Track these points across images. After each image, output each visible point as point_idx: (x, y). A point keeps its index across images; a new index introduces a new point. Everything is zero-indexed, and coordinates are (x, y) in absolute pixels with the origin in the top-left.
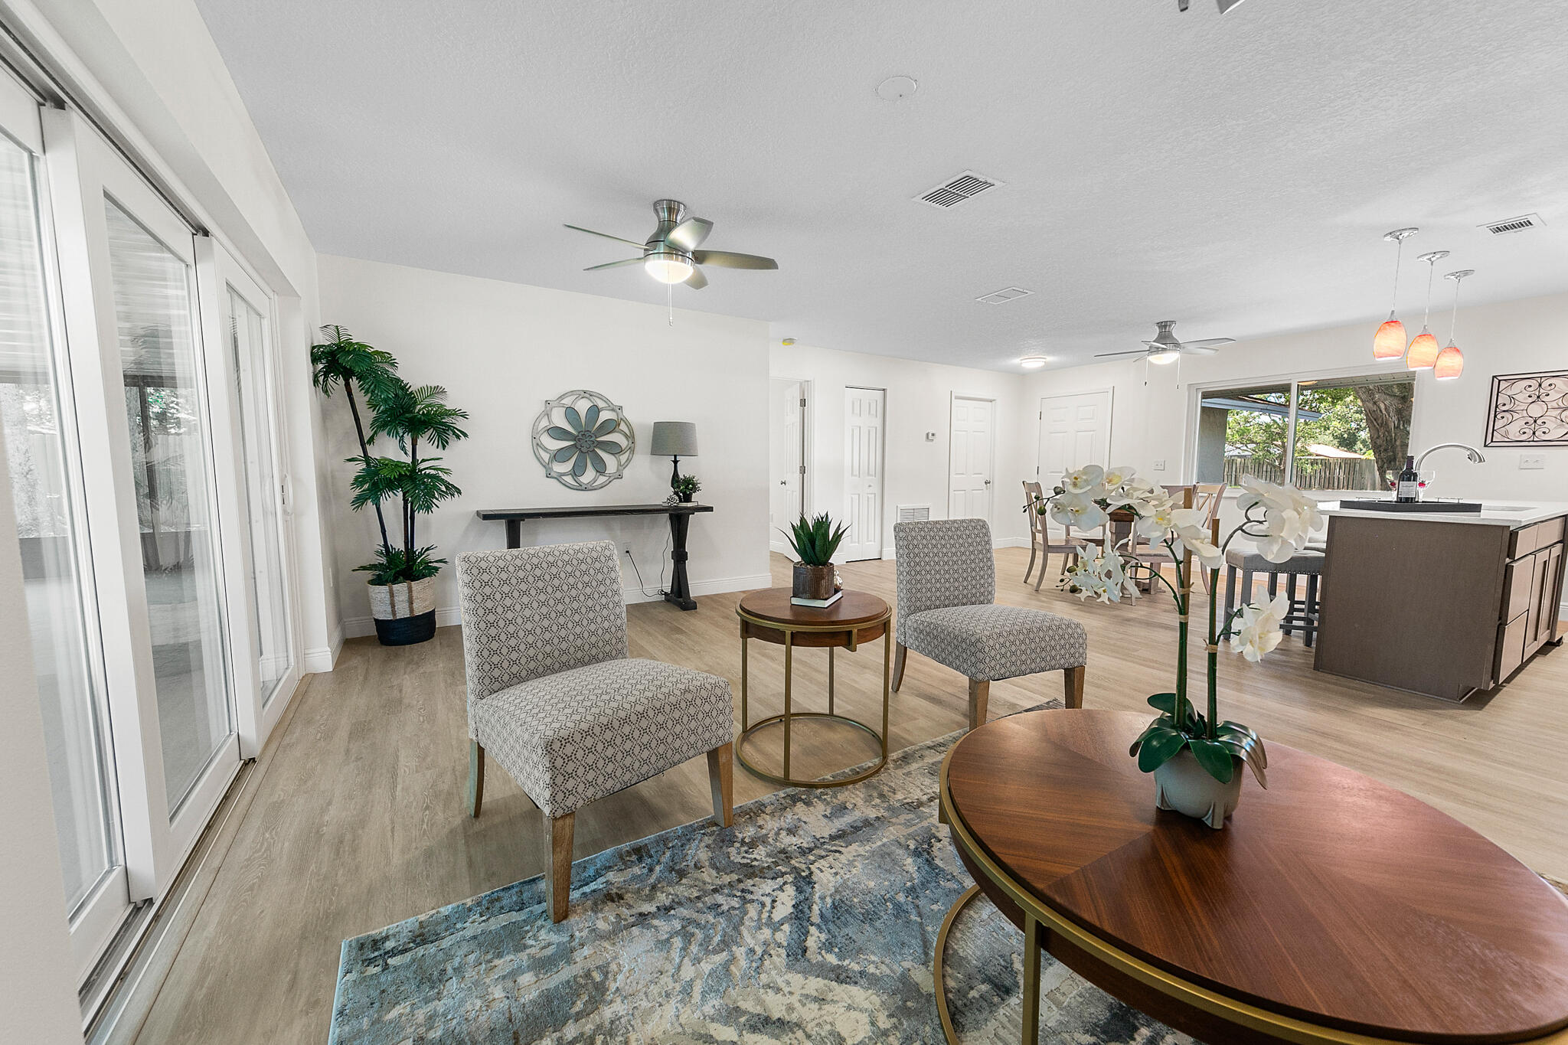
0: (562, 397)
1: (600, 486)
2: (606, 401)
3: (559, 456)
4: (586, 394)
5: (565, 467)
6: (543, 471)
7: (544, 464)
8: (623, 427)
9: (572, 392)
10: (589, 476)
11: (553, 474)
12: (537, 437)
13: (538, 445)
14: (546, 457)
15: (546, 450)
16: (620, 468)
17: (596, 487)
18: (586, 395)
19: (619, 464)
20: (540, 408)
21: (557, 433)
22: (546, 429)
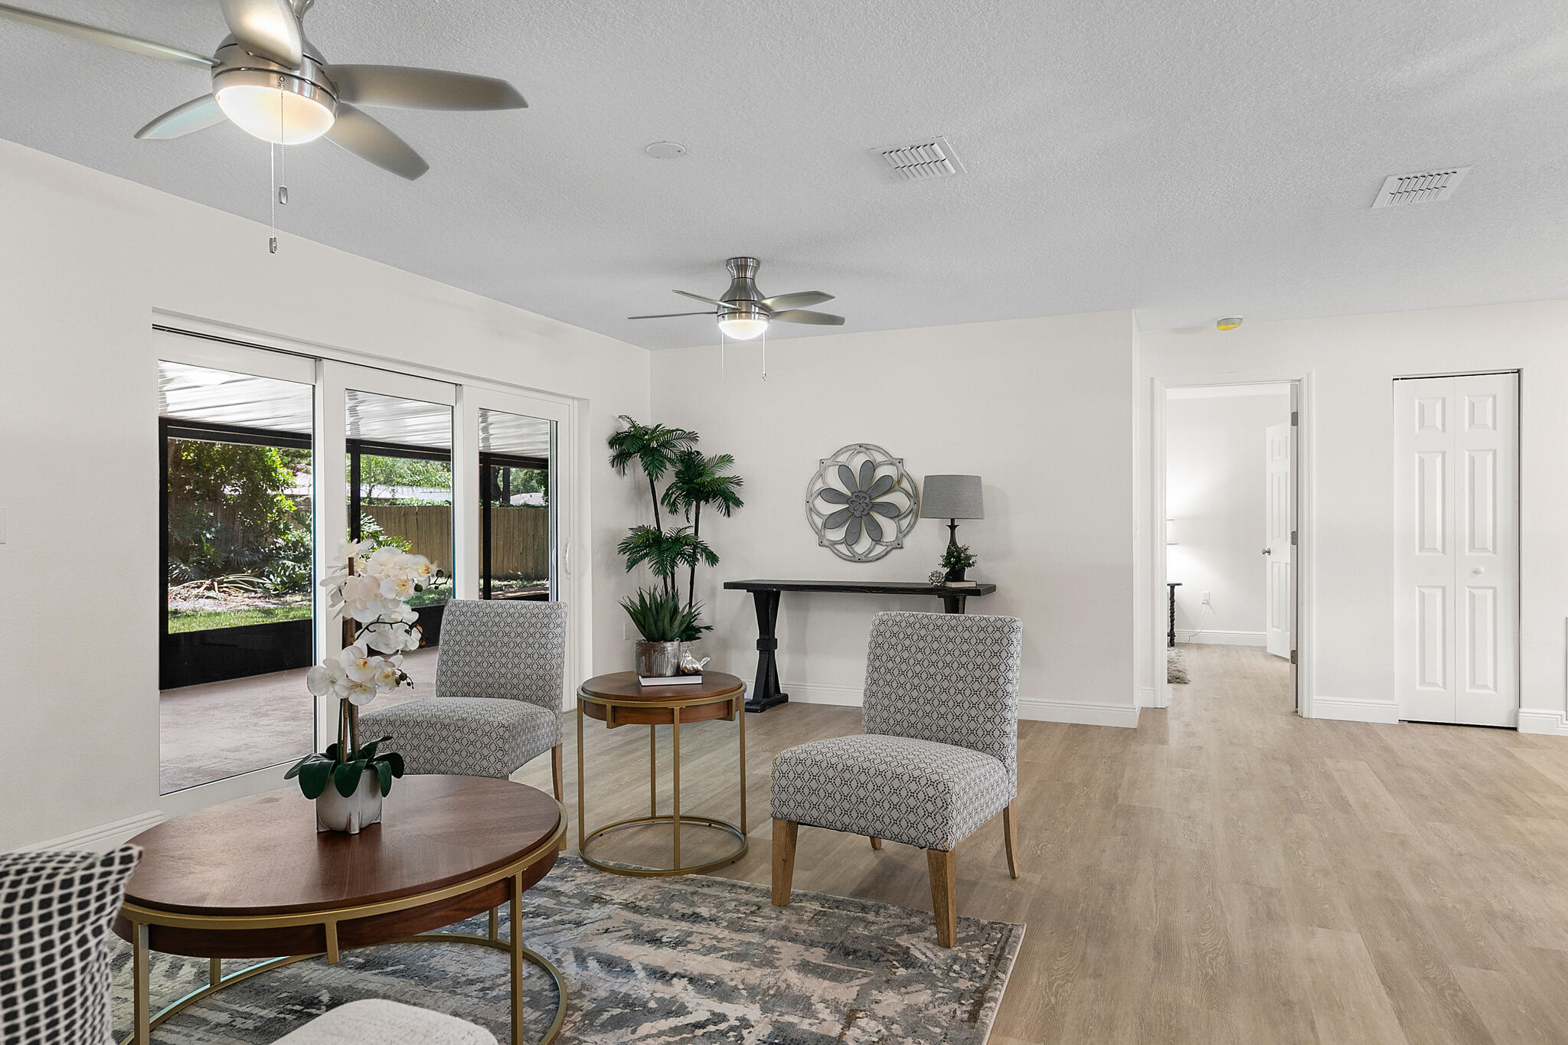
0: (837, 454)
1: (876, 558)
2: (886, 453)
3: (832, 521)
4: (864, 448)
5: (837, 535)
6: (815, 538)
7: (817, 530)
8: (905, 484)
9: (847, 448)
10: (864, 544)
11: (825, 542)
12: (810, 501)
13: (812, 510)
14: (819, 522)
15: (819, 514)
16: (900, 535)
17: (870, 559)
18: (862, 449)
19: (900, 531)
20: (815, 468)
21: (831, 495)
22: (819, 492)
